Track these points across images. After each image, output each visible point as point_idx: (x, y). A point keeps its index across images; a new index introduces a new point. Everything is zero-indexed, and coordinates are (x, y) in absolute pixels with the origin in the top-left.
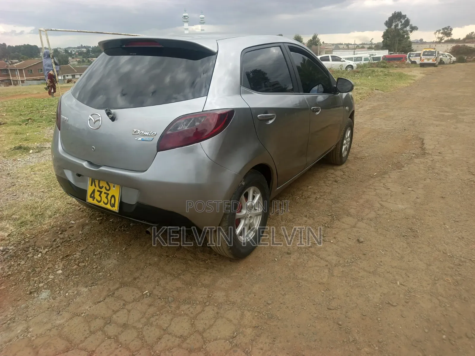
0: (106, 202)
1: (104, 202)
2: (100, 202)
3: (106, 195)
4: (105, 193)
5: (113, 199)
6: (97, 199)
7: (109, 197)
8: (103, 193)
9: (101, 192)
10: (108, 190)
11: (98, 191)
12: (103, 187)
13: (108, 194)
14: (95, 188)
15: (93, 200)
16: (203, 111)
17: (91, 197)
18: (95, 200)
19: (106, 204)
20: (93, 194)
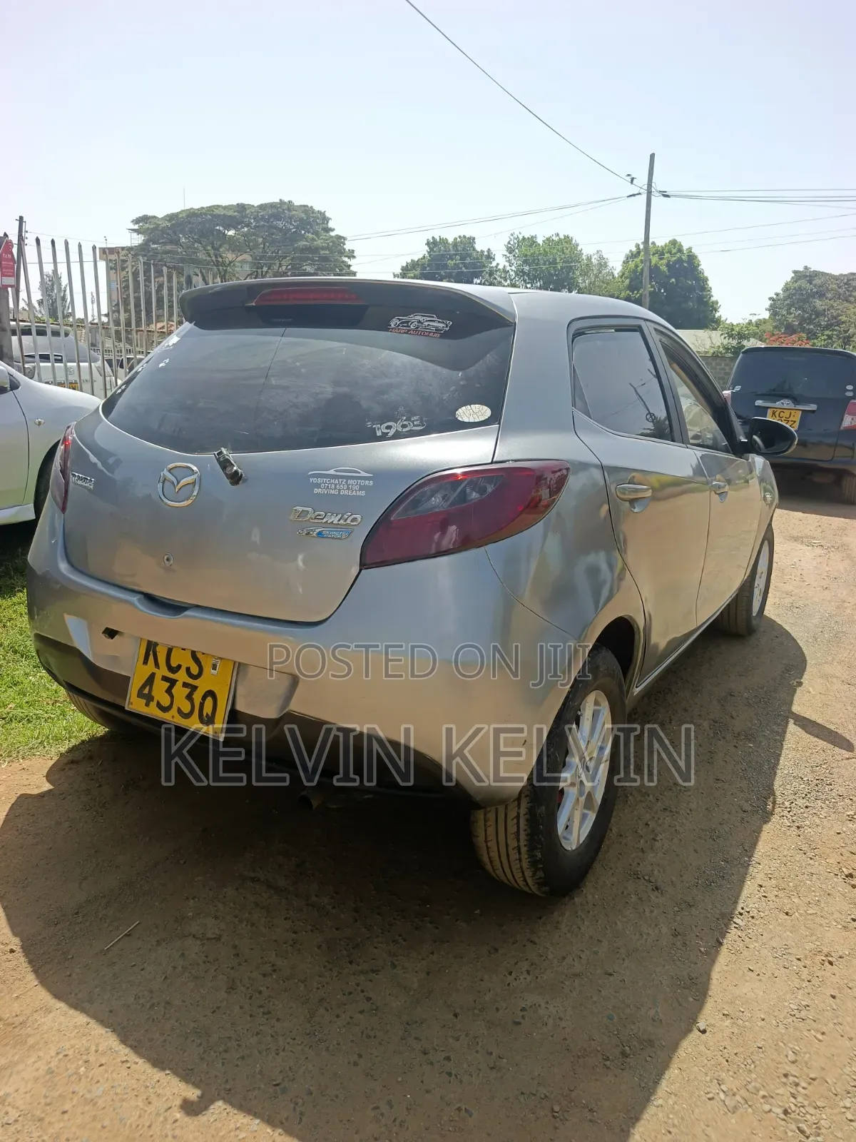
0: (186, 709)
1: (179, 711)
2: (168, 711)
3: (187, 691)
4: (185, 685)
5: (209, 701)
6: (158, 702)
7: (197, 697)
8: (179, 685)
9: (173, 682)
10: (195, 677)
11: (165, 679)
12: (179, 667)
13: (194, 688)
14: (155, 670)
15: (147, 705)
16: (492, 463)
17: (140, 694)
18: (153, 704)
19: (187, 716)
20: (148, 688)
